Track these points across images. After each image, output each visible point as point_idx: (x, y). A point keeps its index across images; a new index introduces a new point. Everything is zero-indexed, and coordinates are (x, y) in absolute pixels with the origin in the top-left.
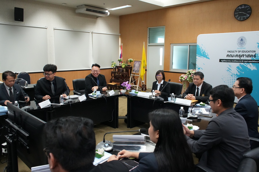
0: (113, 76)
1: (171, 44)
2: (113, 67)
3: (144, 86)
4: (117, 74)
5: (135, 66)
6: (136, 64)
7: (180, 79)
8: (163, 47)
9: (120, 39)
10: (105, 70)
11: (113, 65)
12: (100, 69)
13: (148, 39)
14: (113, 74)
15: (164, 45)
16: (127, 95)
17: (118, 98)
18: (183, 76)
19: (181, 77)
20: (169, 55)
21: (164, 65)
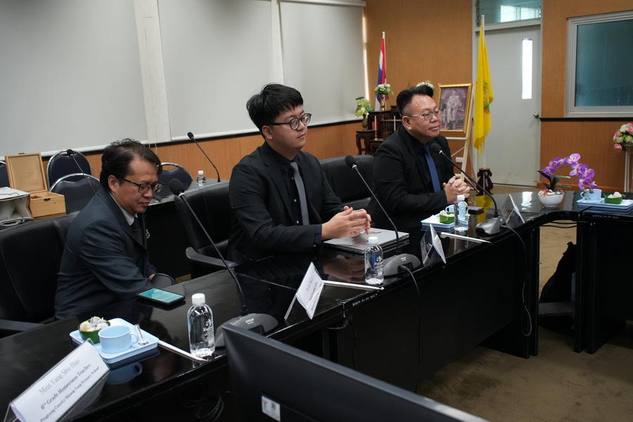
0: (363, 146)
1: (570, 21)
2: (361, 117)
3: (486, 173)
4: (378, 138)
5: (445, 106)
6: (447, 98)
7: (620, 139)
8: (534, 33)
9: (364, 20)
10: (324, 129)
11: (363, 109)
12: (309, 127)
13: (474, 8)
14: (362, 141)
15: (539, 25)
16: (581, 212)
17: (539, 229)
18: (630, 129)
19: (622, 133)
20: (563, 61)
21: (542, 96)
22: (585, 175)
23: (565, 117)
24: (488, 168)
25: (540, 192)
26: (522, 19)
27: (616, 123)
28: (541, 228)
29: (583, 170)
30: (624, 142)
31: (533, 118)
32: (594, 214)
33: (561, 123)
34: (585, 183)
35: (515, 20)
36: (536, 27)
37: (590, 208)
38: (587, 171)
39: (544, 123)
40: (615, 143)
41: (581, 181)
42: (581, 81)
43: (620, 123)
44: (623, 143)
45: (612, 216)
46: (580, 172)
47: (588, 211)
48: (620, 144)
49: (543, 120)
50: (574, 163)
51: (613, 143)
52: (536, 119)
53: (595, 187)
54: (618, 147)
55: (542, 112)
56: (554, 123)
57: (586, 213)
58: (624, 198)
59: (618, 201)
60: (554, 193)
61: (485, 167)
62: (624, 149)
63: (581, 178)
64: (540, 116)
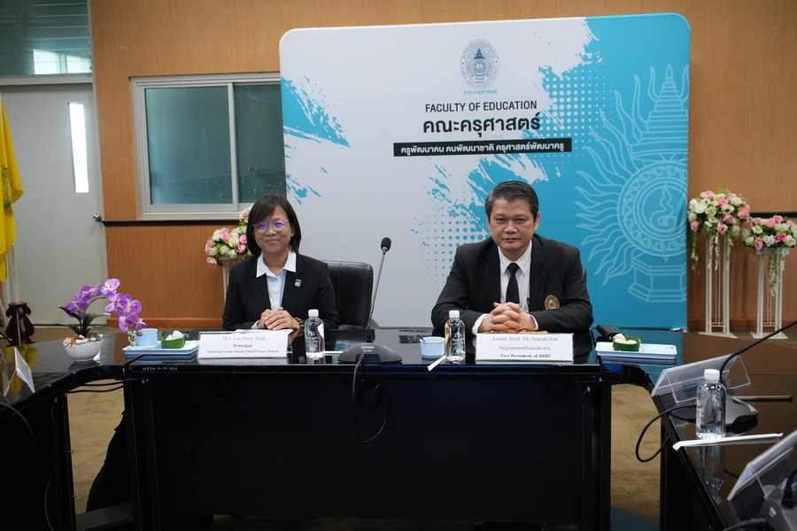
1: (134, 82)
3: (21, 310)
7: (213, 251)
8: (84, 95)
15: (91, 84)
16: (127, 365)
17: (66, 398)
18: (225, 236)
19: (215, 241)
20: (129, 138)
21: (104, 190)
22: (129, 310)
23: (138, 219)
24: (24, 301)
25: (65, 340)
26: (69, 72)
27: (209, 228)
28: (70, 396)
29: (124, 303)
30: (219, 253)
31: (93, 222)
32: (145, 366)
33: (135, 229)
34: (128, 322)
35: (59, 72)
36: (88, 86)
37: (140, 358)
38: (130, 304)
39: (110, 228)
40: (207, 256)
41: (122, 319)
42: (156, 168)
43: (213, 227)
44: (218, 256)
45: (168, 367)
46: (119, 305)
47: (137, 363)
48: (214, 257)
49: (107, 224)
50: (110, 294)
51: (205, 256)
52: (98, 223)
53: (143, 326)
54: (211, 261)
55: (106, 213)
56: (124, 228)
57: (132, 366)
58: (186, 339)
59: (178, 343)
60: (86, 340)
61: (18, 301)
62: (220, 263)
63: (122, 314)
64: (103, 219)
